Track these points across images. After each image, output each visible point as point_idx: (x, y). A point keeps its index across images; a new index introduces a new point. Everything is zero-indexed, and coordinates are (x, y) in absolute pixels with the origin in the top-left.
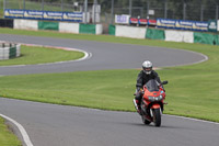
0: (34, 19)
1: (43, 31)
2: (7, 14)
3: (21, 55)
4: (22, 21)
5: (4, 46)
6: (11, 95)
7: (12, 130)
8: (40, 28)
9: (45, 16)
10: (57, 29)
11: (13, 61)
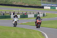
0: (49, 6)
1: (52, 9)
2: (42, 5)
3: (46, 16)
4: (46, 7)
5: (41, 13)
6: (43, 26)
7: (43, 35)
8: (51, 8)
9: (52, 5)
10: (55, 9)
11: (44, 17)
